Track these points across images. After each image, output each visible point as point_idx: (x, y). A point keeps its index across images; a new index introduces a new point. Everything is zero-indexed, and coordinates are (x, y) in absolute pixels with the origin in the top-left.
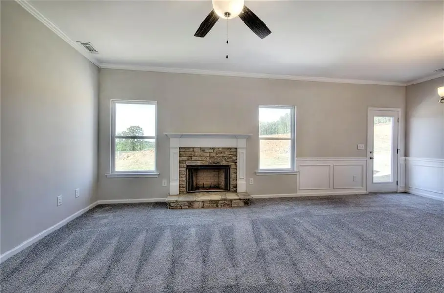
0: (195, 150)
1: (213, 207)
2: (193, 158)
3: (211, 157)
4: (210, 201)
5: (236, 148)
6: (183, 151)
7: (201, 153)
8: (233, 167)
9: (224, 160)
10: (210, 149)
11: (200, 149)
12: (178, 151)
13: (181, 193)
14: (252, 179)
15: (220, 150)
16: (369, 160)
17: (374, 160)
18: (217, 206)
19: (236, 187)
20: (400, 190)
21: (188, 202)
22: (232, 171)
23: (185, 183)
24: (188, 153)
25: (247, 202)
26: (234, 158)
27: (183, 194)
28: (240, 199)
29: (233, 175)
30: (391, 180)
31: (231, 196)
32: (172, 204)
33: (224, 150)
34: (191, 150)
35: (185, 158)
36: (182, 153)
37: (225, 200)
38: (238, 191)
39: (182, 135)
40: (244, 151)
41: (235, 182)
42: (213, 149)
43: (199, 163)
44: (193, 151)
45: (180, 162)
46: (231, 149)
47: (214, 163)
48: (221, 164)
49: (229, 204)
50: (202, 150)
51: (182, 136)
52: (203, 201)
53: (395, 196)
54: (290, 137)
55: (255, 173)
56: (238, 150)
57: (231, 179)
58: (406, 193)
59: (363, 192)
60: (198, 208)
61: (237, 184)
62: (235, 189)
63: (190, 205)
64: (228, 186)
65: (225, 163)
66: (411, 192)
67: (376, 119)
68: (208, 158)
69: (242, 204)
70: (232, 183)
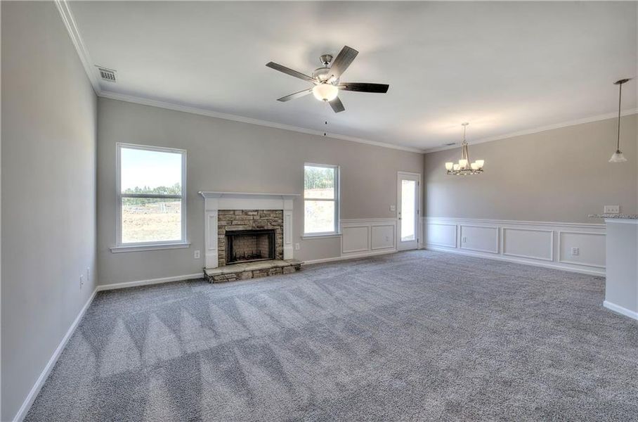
0: (237, 213)
1: (263, 276)
2: (234, 222)
3: (255, 221)
4: (260, 270)
5: (282, 210)
6: (222, 213)
7: (242, 216)
8: (279, 231)
9: (269, 224)
10: (254, 211)
11: (243, 211)
12: (216, 214)
13: (220, 265)
14: (298, 244)
15: (265, 212)
16: (398, 221)
17: (402, 221)
18: (268, 275)
19: (282, 254)
20: (420, 247)
21: (236, 273)
22: (278, 236)
23: (224, 253)
24: (228, 216)
25: (298, 268)
26: (280, 221)
27: (222, 266)
28: (292, 265)
29: (278, 241)
30: (414, 239)
31: (280, 264)
32: (216, 278)
33: (269, 213)
34: (232, 213)
35: (224, 223)
36: (221, 217)
37: (276, 267)
38: (285, 258)
39: (223, 194)
40: (290, 213)
41: (280, 248)
42: (257, 211)
43: (241, 228)
44: (234, 214)
45: (220, 227)
46: (276, 211)
47: (258, 227)
48: (266, 228)
49: (280, 271)
50: (245, 212)
51: (222, 196)
52: (252, 271)
53: (417, 252)
54: (333, 197)
55: (301, 237)
56: (284, 212)
57: (277, 245)
58: (424, 249)
59: (394, 250)
60: (247, 279)
61: (283, 251)
62: (281, 256)
63: (238, 277)
64: (273, 254)
65: (270, 227)
66: (428, 247)
67: (403, 182)
68: (251, 222)
69: (294, 270)
70: (278, 249)
